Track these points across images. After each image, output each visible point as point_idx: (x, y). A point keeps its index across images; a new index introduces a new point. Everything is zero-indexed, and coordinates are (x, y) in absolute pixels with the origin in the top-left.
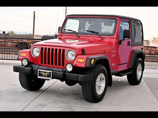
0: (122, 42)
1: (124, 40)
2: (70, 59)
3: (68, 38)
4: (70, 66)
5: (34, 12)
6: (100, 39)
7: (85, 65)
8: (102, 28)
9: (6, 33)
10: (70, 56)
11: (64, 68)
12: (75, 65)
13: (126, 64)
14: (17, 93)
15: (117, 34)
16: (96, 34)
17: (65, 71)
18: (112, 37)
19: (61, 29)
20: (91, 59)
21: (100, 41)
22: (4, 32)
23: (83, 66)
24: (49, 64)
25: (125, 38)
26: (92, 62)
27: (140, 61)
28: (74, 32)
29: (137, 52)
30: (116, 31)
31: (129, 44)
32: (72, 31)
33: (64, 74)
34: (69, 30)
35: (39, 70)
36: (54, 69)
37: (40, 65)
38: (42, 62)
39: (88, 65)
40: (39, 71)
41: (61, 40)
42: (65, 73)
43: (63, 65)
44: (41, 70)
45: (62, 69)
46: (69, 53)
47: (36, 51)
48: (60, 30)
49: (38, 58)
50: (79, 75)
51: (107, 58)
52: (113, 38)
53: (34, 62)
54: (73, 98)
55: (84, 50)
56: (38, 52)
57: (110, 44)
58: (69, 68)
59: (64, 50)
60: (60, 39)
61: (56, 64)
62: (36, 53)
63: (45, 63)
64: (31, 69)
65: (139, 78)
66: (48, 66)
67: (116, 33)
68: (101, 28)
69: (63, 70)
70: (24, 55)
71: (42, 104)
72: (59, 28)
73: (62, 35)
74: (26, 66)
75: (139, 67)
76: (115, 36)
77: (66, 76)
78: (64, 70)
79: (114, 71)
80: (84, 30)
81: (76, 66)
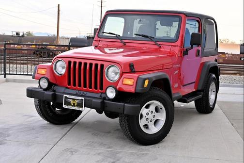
0: (189, 51)
1: (192, 48)
2: (112, 79)
3: (108, 46)
4: (111, 90)
5: (59, 5)
6: (156, 47)
7: (134, 88)
8: (158, 29)
9: (21, 35)
10: (112, 74)
11: (102, 93)
12: (120, 88)
13: (194, 84)
14: (33, 129)
15: (182, 39)
16: (150, 40)
17: (104, 98)
18: (174, 44)
19: (98, 31)
20: (145, 80)
21: (156, 51)
22: (17, 34)
23: (132, 90)
24: (80, 86)
25: (194, 46)
26: (146, 84)
27: (214, 78)
28: (118, 37)
29: (209, 65)
30: (180, 35)
31: (198, 53)
32: (114, 34)
33: (103, 103)
34: (110, 33)
35: (64, 95)
36: (88, 94)
37: (67, 88)
38: (69, 84)
39: (139, 89)
40: (65, 97)
41: (99, 49)
42: (105, 101)
43: (101, 88)
44: (68, 96)
45: (100, 94)
46: (111, 70)
47: (61, 66)
48: (97, 34)
49: (63, 76)
50: (125, 104)
51: (168, 76)
52: (176, 46)
53: (58, 83)
54: (117, 138)
55: (133, 66)
56: (63, 68)
57: (171, 55)
58: (111, 94)
59: (102, 66)
60: (96, 47)
61: (90, 87)
62: (61, 69)
63: (75, 85)
64: (53, 94)
65: (211, 103)
66: (79, 90)
67: (180, 39)
68: (155, 29)
69: (101, 96)
70: (43, 72)
71: (70, 149)
72: (95, 30)
73: (100, 41)
74: (46, 90)
75: (213, 86)
76: (178, 43)
77: (107, 106)
78: (103, 95)
79: (177, 95)
80: (131, 33)
81: (122, 90)
